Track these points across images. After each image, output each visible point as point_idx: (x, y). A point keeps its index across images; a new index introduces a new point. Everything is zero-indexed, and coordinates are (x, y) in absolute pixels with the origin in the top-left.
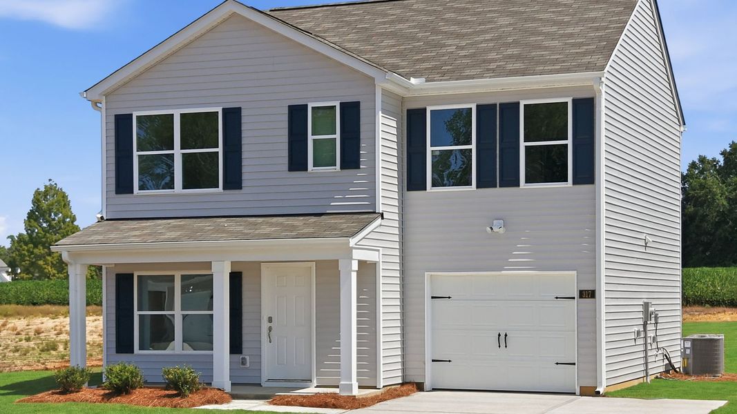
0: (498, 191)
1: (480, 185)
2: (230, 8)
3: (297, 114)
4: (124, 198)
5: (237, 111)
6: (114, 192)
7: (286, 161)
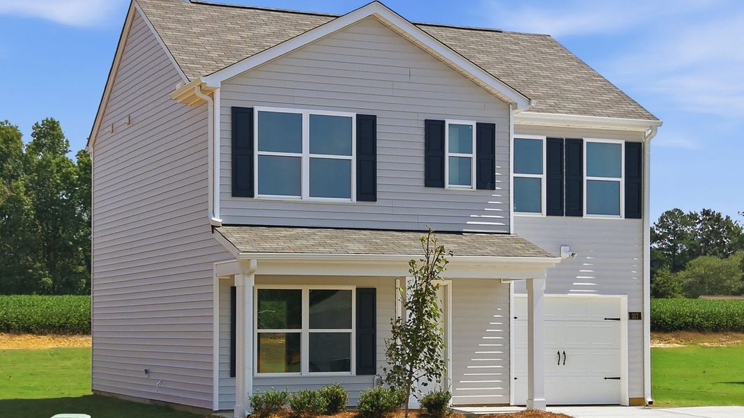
0: (564, 219)
1: (550, 212)
2: (374, 9)
3: (434, 130)
4: (242, 202)
5: (373, 119)
6: (231, 194)
7: (422, 176)
